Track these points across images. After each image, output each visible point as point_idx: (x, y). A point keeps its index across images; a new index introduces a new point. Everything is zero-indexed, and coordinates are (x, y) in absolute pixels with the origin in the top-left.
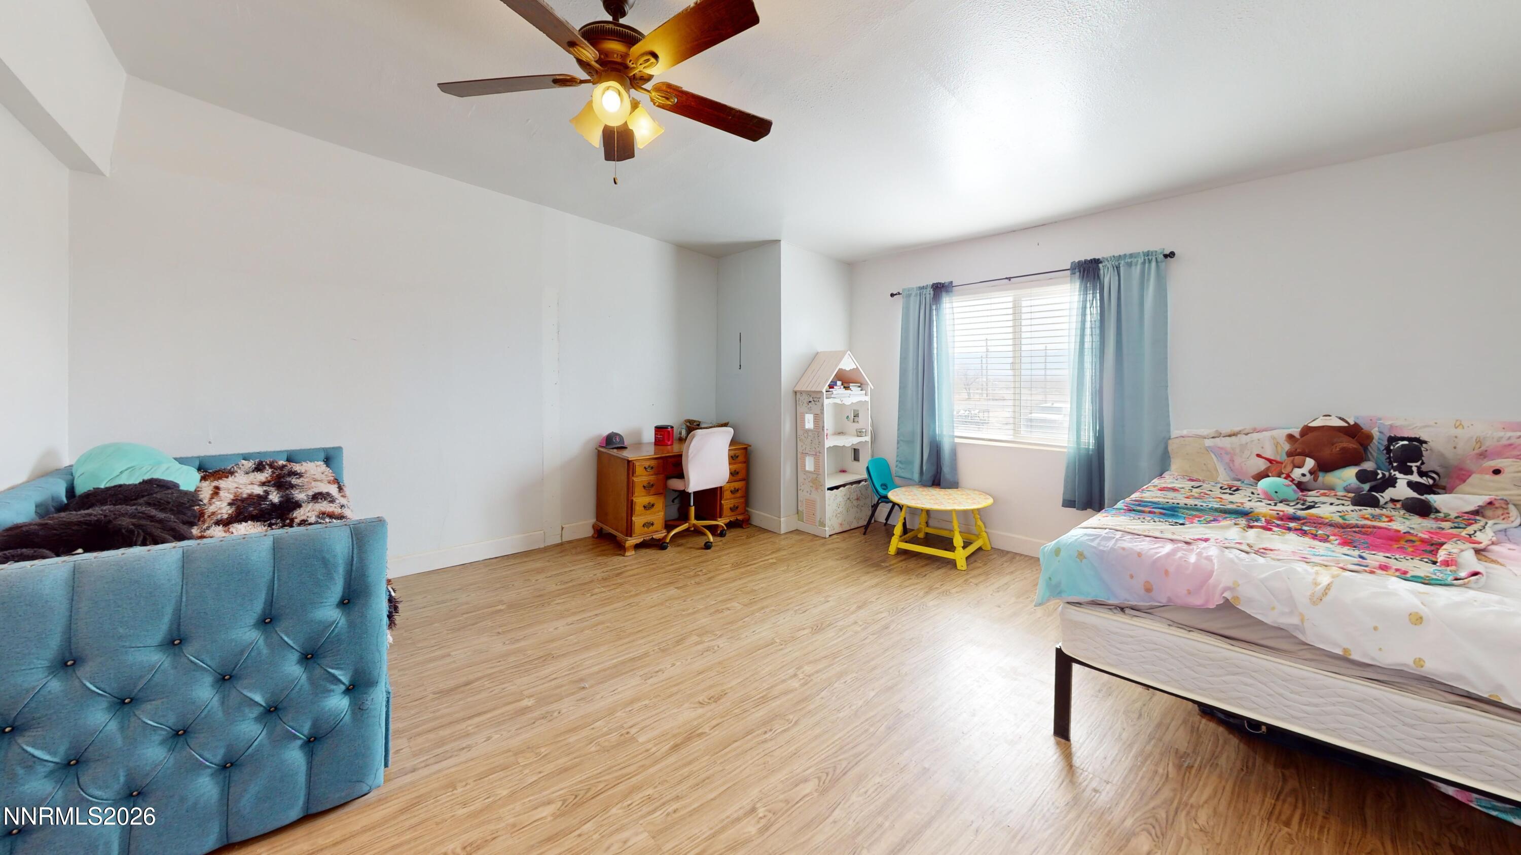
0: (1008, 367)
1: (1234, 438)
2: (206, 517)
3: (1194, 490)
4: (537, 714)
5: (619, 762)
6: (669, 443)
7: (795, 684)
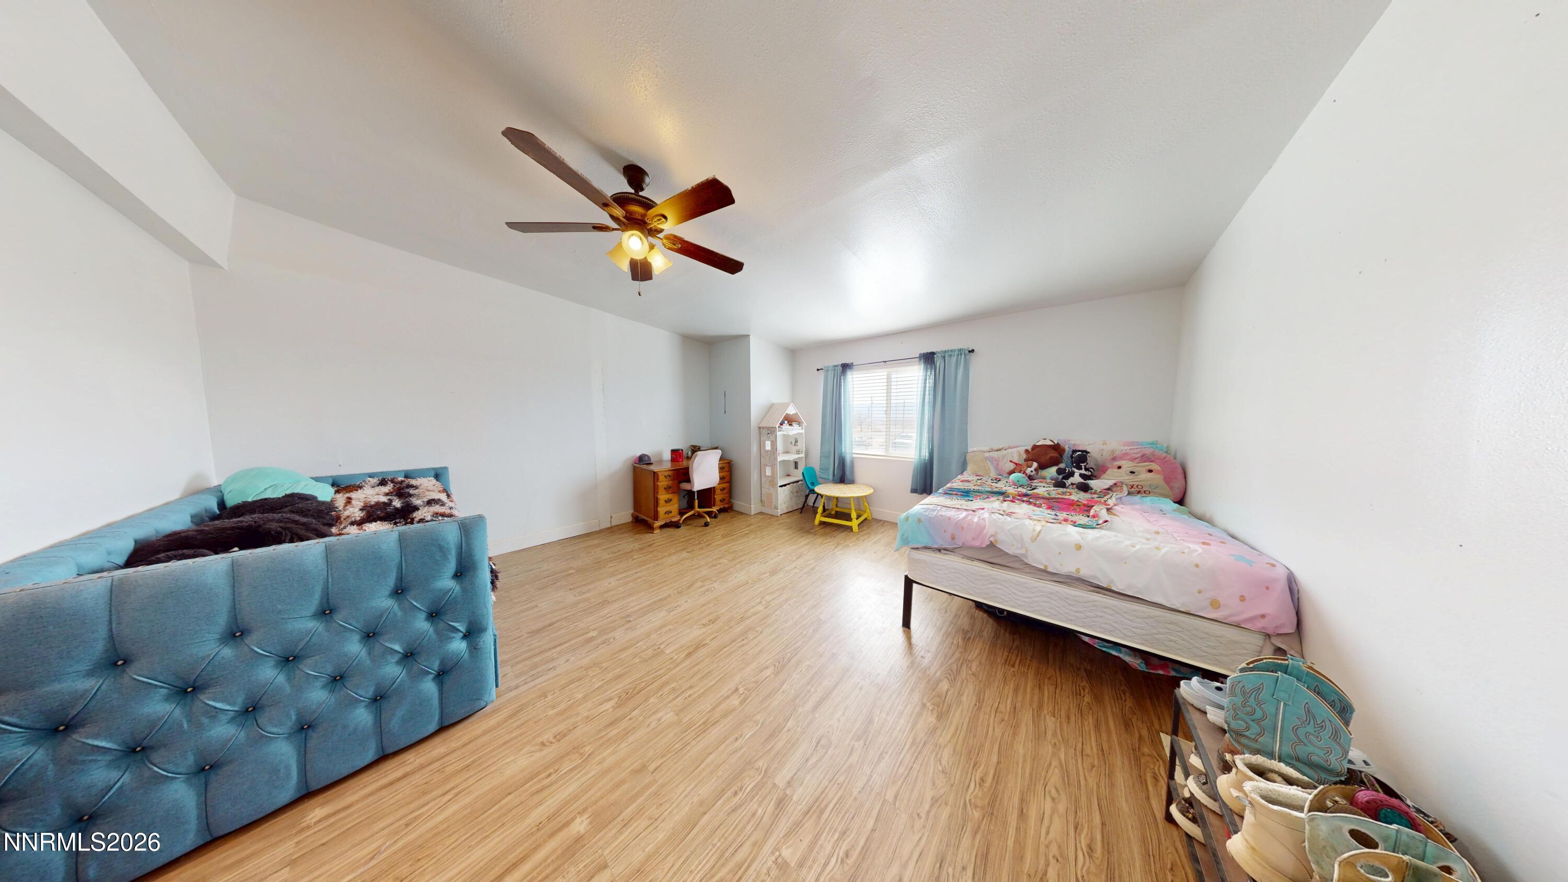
0: (883, 412)
1: (999, 452)
2: (342, 519)
3: (979, 481)
4: (599, 641)
5: (654, 668)
6: (681, 460)
7: (760, 608)
